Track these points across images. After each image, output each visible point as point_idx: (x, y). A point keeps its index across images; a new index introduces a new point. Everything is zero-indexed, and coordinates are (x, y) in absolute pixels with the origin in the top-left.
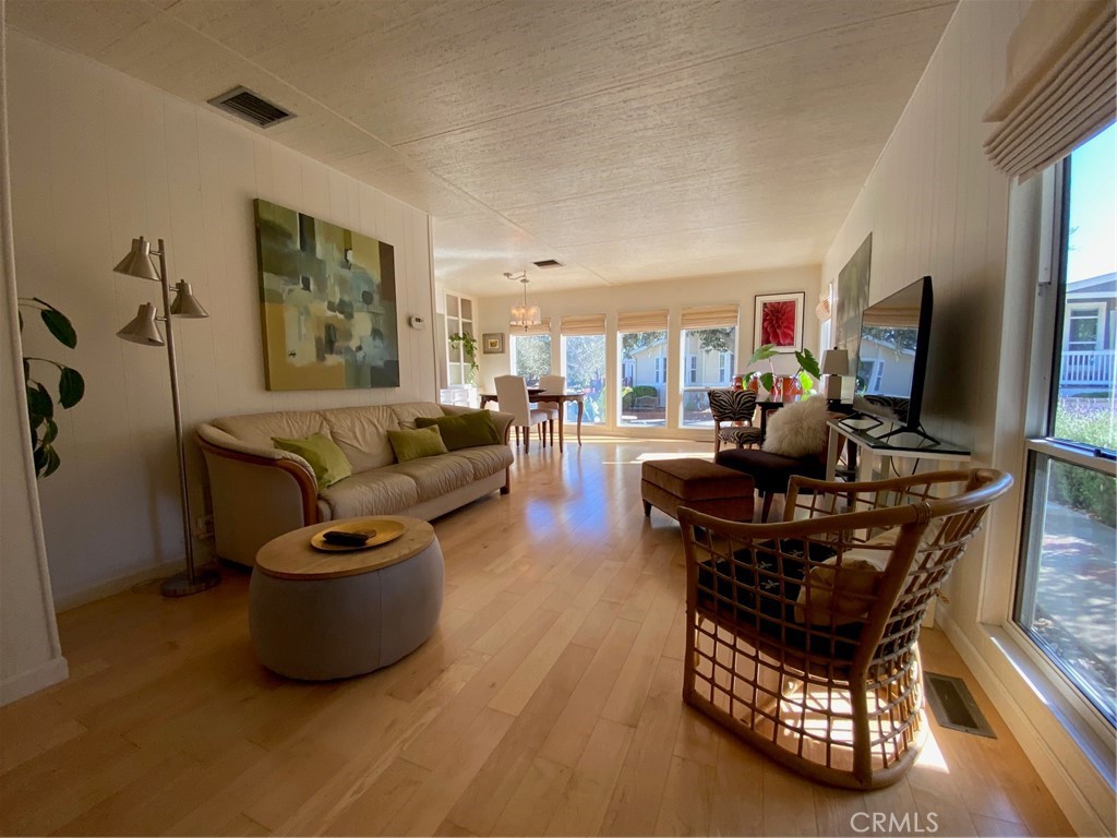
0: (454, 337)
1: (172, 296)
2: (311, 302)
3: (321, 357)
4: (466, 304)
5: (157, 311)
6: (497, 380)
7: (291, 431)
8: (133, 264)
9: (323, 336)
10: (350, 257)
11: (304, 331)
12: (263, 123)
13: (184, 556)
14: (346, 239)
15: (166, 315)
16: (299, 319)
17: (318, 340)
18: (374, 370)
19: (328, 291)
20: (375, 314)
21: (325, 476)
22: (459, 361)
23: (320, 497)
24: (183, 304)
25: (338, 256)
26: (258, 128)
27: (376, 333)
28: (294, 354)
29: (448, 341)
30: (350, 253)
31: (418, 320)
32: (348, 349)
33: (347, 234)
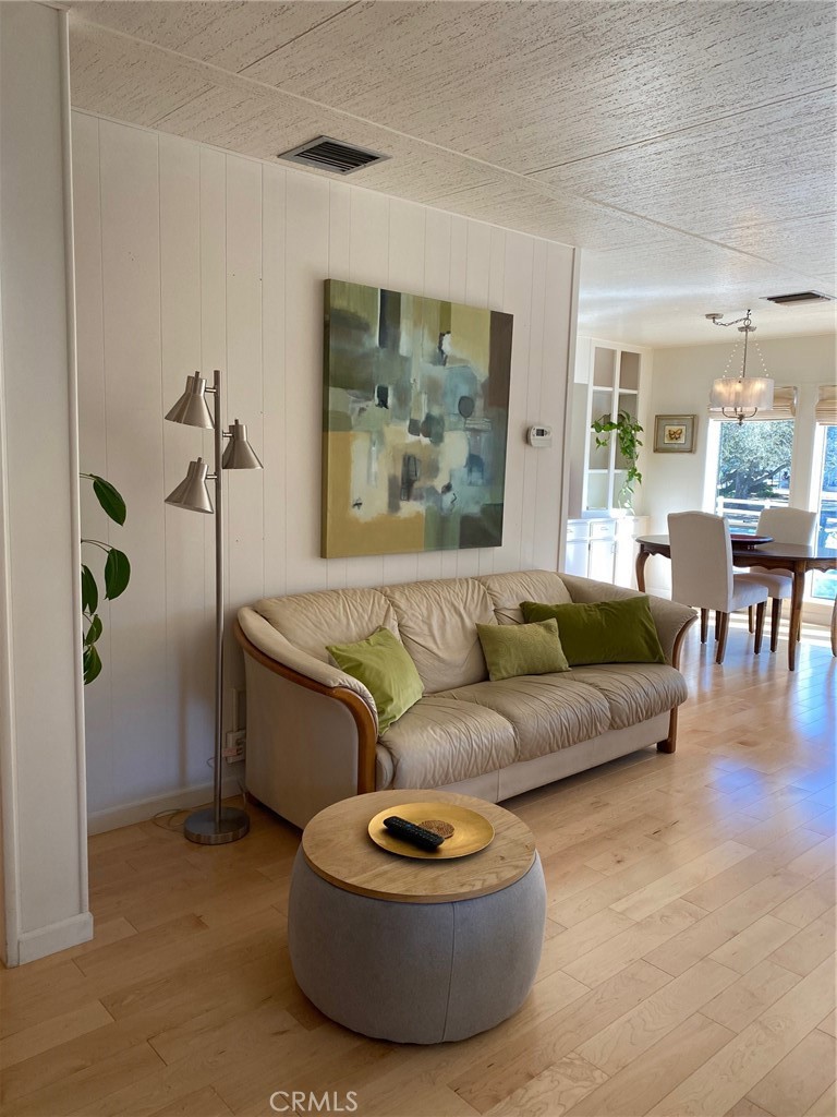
0: (602, 424)
1: (225, 443)
2: (388, 424)
3: (393, 506)
4: (630, 360)
5: (208, 467)
6: (672, 519)
7: (348, 624)
8: (185, 411)
9: (399, 473)
10: (446, 347)
11: (375, 467)
12: (344, 170)
13: (213, 783)
14: (443, 316)
15: (217, 473)
16: (370, 452)
17: (392, 481)
18: (466, 520)
19: (411, 404)
20: (475, 432)
21: (389, 709)
22: (606, 466)
23: (380, 742)
24: (234, 455)
25: (429, 346)
26: (338, 176)
27: (474, 461)
28: (358, 505)
29: (590, 430)
30: (447, 339)
31: (541, 433)
32: (432, 490)
33: (445, 308)
